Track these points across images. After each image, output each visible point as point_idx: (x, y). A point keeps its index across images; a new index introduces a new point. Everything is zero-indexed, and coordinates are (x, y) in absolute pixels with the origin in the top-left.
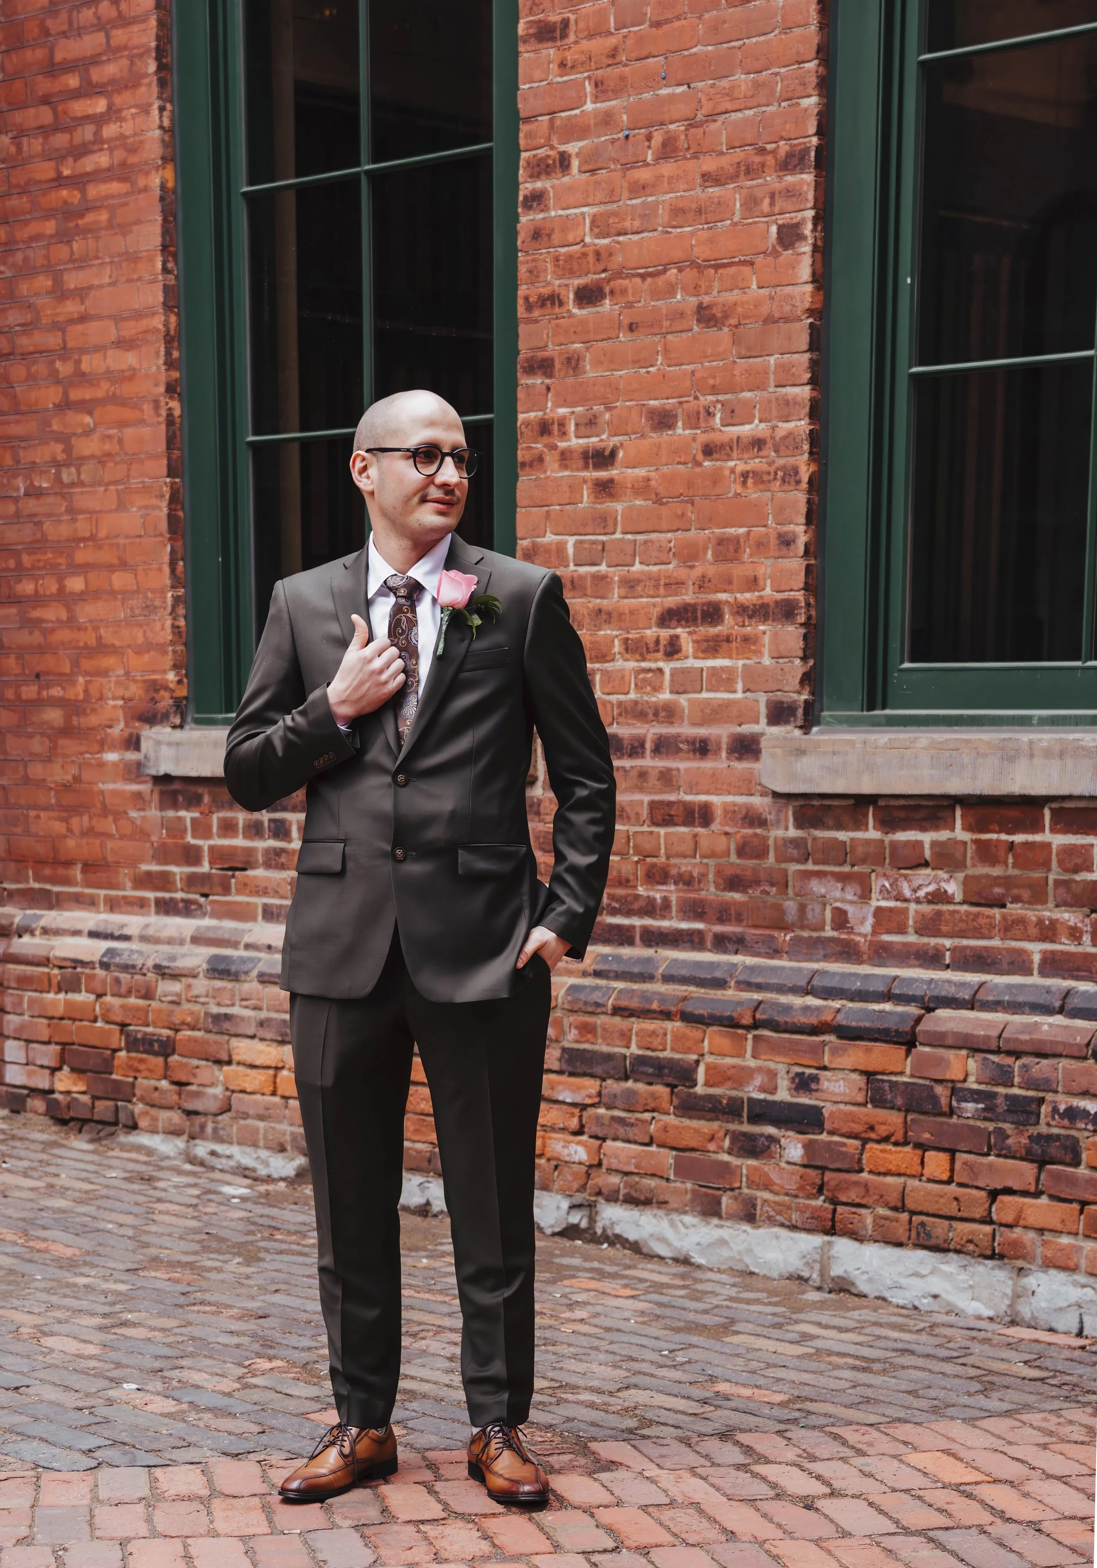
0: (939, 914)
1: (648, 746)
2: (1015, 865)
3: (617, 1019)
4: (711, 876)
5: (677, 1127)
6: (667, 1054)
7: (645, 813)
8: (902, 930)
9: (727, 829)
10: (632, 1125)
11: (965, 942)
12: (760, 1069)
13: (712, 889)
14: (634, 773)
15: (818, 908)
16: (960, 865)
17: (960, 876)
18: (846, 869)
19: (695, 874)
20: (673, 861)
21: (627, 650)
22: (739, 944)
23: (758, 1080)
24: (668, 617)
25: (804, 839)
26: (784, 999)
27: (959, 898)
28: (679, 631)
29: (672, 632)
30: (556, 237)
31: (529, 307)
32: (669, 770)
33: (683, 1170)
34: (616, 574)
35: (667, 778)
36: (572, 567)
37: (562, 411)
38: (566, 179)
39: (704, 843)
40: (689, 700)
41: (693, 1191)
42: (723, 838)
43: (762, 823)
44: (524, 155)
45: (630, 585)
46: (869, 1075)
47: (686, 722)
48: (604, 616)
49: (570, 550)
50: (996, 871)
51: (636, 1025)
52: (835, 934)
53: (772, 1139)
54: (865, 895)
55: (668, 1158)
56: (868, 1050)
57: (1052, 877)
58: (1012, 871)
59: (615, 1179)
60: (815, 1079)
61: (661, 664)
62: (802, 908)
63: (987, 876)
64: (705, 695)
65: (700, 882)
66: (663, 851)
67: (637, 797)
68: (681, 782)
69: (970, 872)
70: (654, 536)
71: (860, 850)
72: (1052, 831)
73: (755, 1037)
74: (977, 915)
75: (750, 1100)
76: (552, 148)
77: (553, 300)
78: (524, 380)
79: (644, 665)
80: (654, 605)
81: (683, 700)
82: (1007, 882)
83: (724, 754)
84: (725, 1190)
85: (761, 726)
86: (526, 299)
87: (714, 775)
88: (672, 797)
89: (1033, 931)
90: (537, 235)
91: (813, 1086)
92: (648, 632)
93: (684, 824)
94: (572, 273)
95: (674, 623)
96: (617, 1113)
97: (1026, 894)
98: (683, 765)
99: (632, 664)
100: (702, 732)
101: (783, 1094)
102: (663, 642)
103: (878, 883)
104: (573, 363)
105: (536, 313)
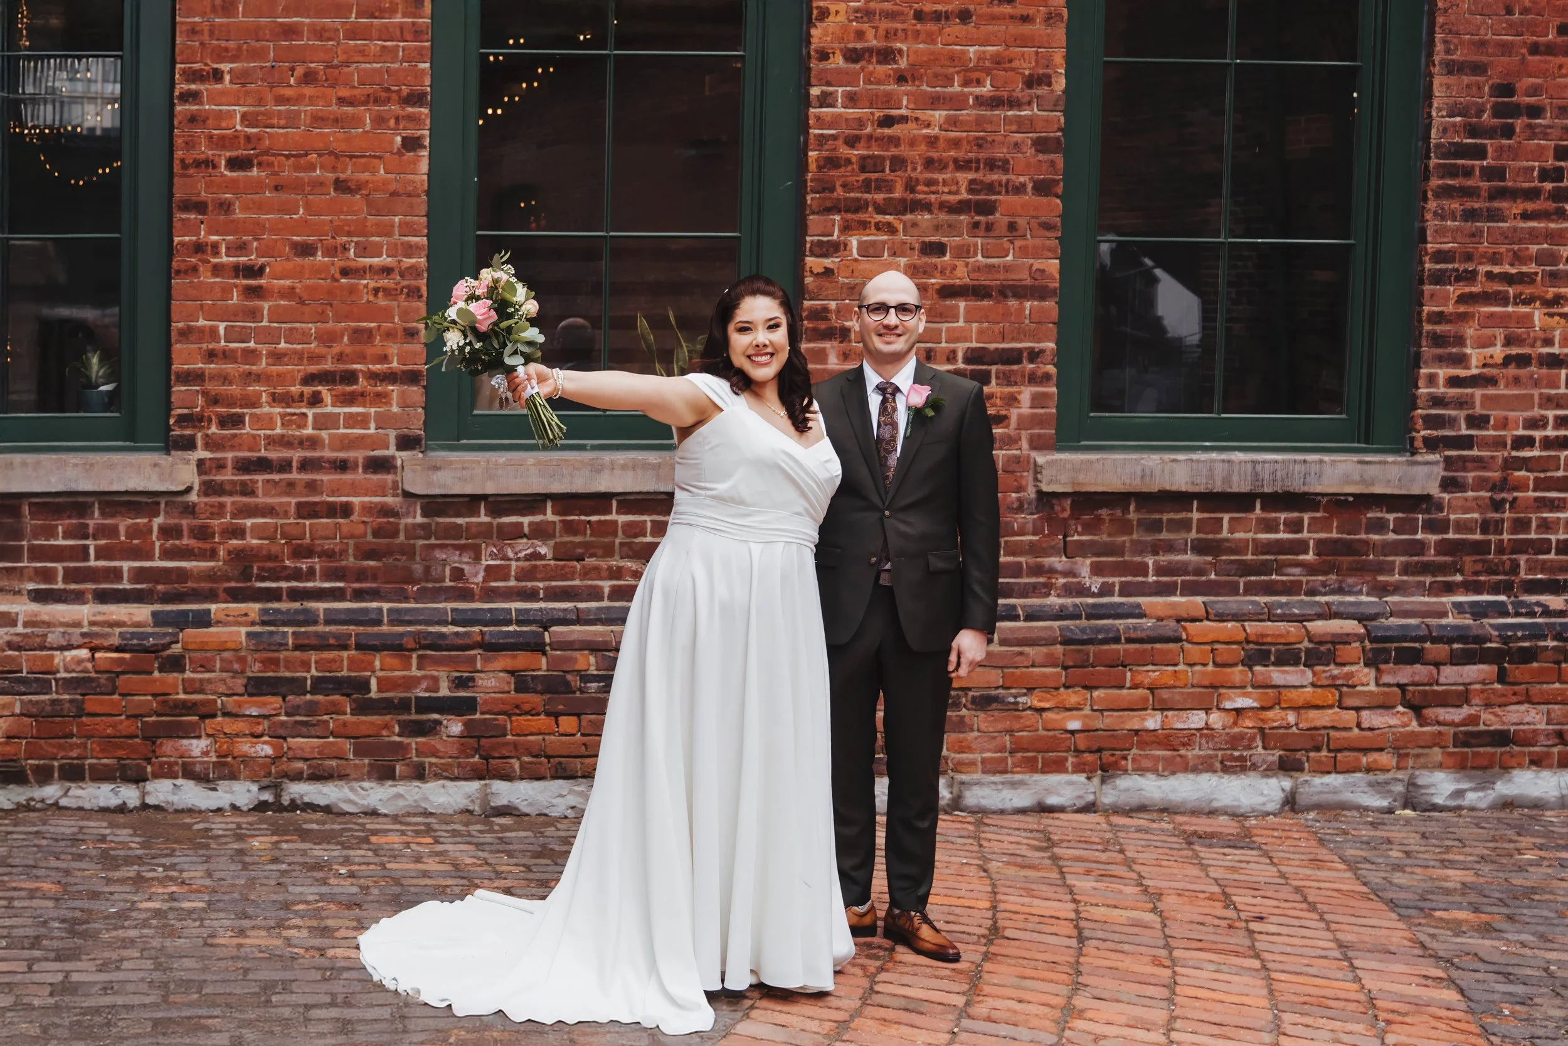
0: (535, 567)
1: (294, 464)
2: (591, 535)
3: (297, 653)
4: (351, 551)
5: (354, 723)
6: (345, 673)
7: (293, 509)
8: (506, 578)
9: (365, 519)
10: (314, 725)
11: (554, 583)
12: (425, 677)
13: (351, 559)
14: (284, 484)
15: (440, 569)
16: (553, 536)
17: (552, 543)
18: (463, 542)
19: (337, 550)
20: (317, 542)
21: (274, 400)
22: (375, 595)
23: (424, 685)
24: (308, 380)
25: (429, 525)
26: (431, 629)
27: (550, 556)
28: (320, 388)
29: (314, 389)
30: (210, 122)
31: (185, 166)
32: (315, 481)
33: (359, 752)
34: (264, 349)
35: (312, 487)
36: (223, 343)
37: (214, 238)
38: (219, 86)
39: (345, 529)
40: (329, 434)
41: (370, 765)
42: (362, 526)
43: (396, 514)
44: (178, 66)
45: (277, 357)
46: (512, 673)
47: (327, 449)
48: (253, 377)
49: (222, 332)
50: (578, 539)
51: (313, 656)
52: (452, 584)
53: (439, 723)
54: (477, 558)
55: (347, 745)
56: (514, 657)
57: (617, 541)
58: (588, 538)
59: (300, 765)
60: (472, 679)
61: (304, 410)
62: (427, 570)
63: (571, 542)
64: (342, 431)
65: (341, 555)
66: (308, 535)
67: (285, 499)
68: (324, 489)
69: (558, 540)
70: (297, 325)
71: (474, 530)
72: (618, 513)
73: (420, 657)
74: (563, 567)
75: (417, 698)
76: (206, 64)
77: (210, 164)
78: (179, 215)
79: (288, 410)
80: (299, 371)
81: (324, 434)
82: (586, 545)
83: (360, 470)
84: (397, 761)
85: (392, 451)
86: (182, 161)
87: (353, 484)
88: (317, 499)
89: (604, 574)
90: (193, 119)
91: (470, 684)
92: (293, 388)
93: (327, 517)
94: (224, 147)
95: (316, 383)
96: (298, 718)
97: (600, 552)
98: (325, 478)
99: (278, 410)
100: (342, 455)
101: (444, 691)
102: (306, 396)
103: (488, 550)
104: (225, 207)
105: (191, 171)
